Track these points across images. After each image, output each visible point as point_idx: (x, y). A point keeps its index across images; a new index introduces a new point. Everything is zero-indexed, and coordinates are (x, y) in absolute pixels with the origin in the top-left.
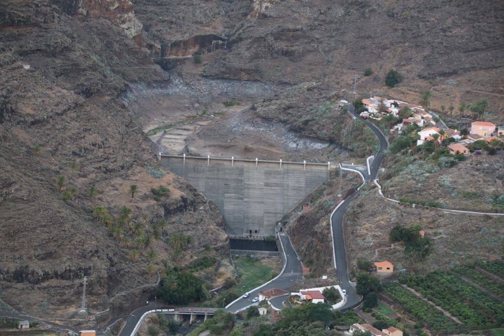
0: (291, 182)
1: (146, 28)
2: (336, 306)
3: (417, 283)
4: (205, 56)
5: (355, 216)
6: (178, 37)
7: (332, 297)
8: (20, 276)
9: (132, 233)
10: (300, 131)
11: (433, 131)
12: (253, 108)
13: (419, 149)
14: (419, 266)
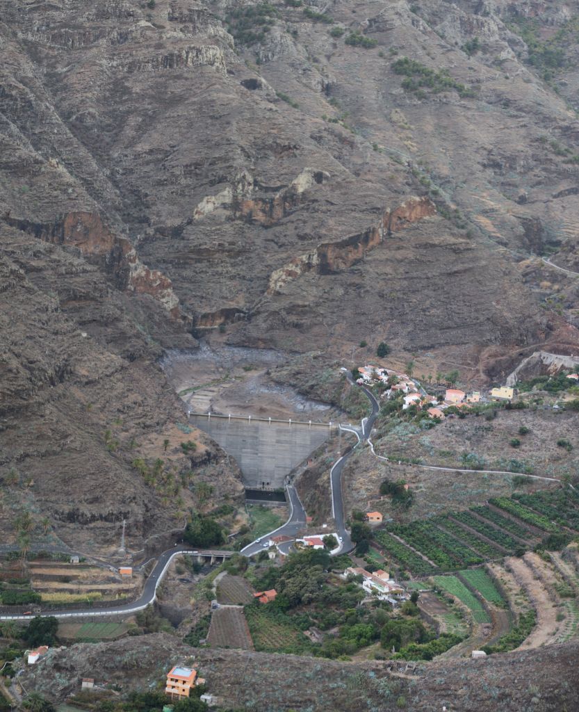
0: (298, 439)
1: (182, 302)
2: (334, 552)
3: (402, 531)
4: (230, 327)
5: (351, 471)
6: (207, 310)
7: (330, 543)
8: (72, 517)
9: (164, 483)
10: (307, 394)
11: (415, 397)
12: (268, 373)
13: (404, 412)
14: (404, 516)
